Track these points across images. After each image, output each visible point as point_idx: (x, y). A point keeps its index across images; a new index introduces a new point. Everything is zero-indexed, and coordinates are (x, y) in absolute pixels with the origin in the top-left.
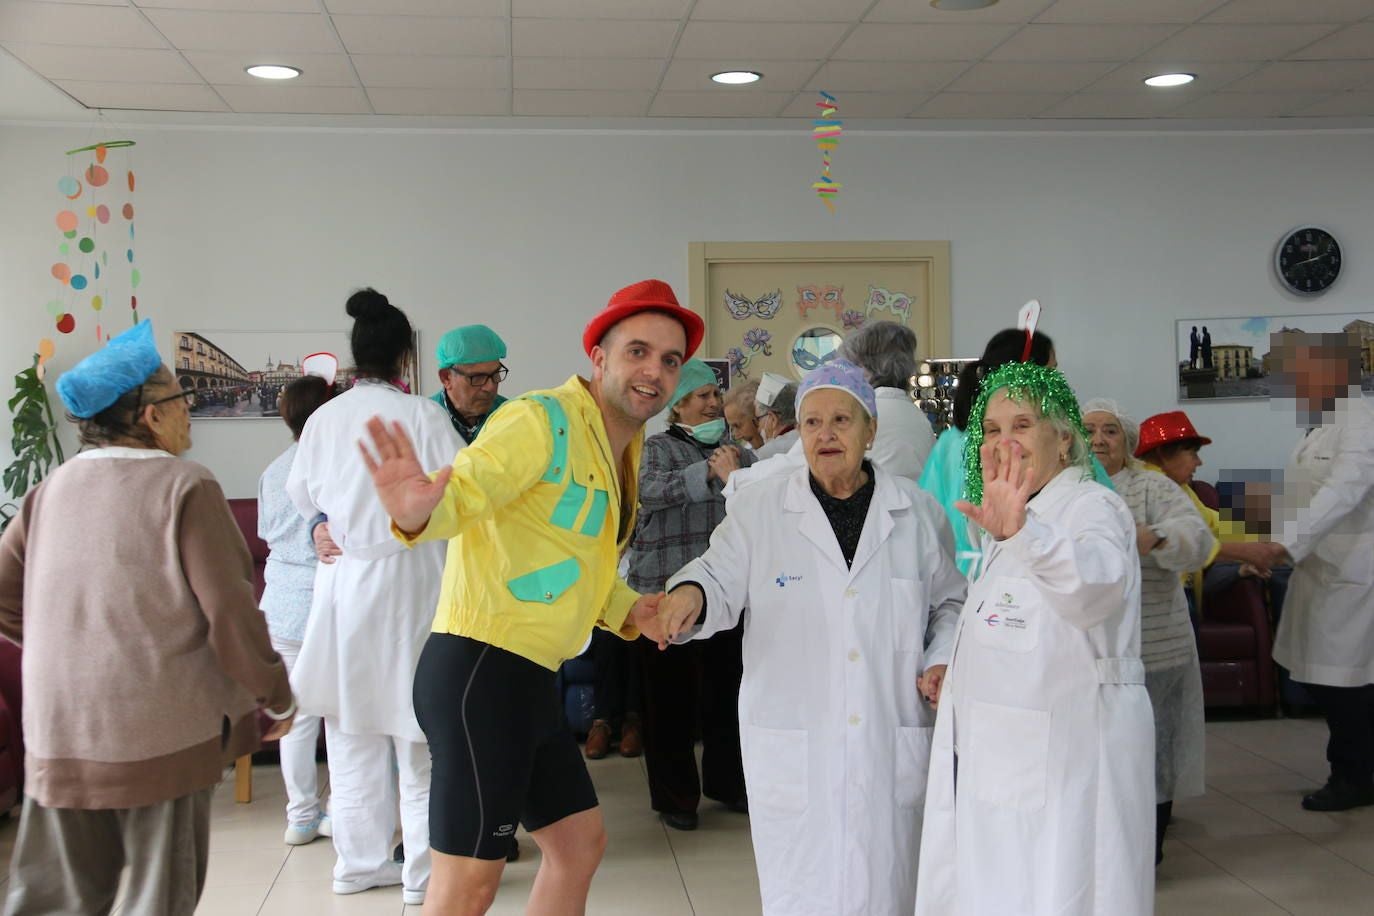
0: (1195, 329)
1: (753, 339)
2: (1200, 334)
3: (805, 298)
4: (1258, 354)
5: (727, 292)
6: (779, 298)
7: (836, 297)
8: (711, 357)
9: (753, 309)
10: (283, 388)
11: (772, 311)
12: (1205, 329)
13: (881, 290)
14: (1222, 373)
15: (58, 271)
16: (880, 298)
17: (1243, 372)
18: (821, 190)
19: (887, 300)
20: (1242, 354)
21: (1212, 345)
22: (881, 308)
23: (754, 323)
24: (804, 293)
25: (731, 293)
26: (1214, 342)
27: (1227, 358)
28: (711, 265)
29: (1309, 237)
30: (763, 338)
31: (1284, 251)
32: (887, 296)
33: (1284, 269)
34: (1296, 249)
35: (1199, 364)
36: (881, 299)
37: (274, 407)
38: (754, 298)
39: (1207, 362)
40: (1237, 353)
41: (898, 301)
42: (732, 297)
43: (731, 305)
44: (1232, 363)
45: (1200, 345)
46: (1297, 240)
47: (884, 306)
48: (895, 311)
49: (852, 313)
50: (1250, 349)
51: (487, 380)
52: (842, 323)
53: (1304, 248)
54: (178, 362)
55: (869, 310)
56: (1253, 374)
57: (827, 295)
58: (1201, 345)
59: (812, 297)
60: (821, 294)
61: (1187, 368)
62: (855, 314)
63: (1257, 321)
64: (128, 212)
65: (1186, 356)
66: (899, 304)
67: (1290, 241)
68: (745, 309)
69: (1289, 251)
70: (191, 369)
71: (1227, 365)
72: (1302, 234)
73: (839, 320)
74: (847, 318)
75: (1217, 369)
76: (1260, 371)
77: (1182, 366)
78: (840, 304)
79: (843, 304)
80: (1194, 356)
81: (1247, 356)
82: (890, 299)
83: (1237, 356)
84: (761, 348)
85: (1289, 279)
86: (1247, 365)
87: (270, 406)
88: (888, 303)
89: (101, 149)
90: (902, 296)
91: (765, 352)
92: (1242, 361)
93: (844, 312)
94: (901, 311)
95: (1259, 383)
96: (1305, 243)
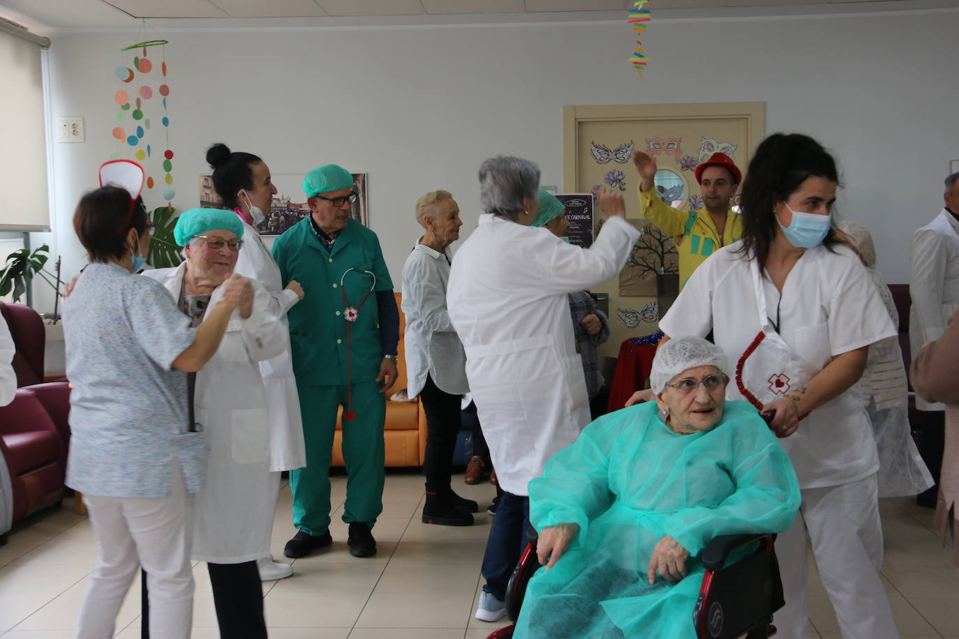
1: (612, 178)
3: (652, 146)
5: (593, 143)
6: (631, 147)
7: (675, 146)
8: (579, 192)
9: (612, 156)
10: (273, 214)
11: (626, 158)
13: (712, 141)
15: (117, 133)
16: (710, 147)
18: (635, 63)
19: (715, 147)
22: (711, 154)
23: (612, 166)
24: (651, 143)
25: (596, 143)
28: (580, 123)
30: (620, 177)
32: (715, 144)
37: (267, 228)
38: (612, 147)
41: (723, 148)
42: (596, 147)
43: (595, 153)
47: (713, 152)
49: (688, 157)
51: (344, 202)
52: (680, 166)
54: (202, 197)
55: (701, 155)
57: (669, 144)
59: (657, 146)
60: (664, 144)
62: (689, 160)
64: (164, 90)
66: (725, 150)
68: (606, 156)
70: (211, 201)
73: (677, 164)
74: (683, 162)
78: (678, 151)
79: (681, 151)
82: (718, 147)
84: (618, 185)
87: (264, 228)
88: (716, 150)
89: (144, 45)
90: (727, 145)
91: (620, 189)
93: (682, 158)
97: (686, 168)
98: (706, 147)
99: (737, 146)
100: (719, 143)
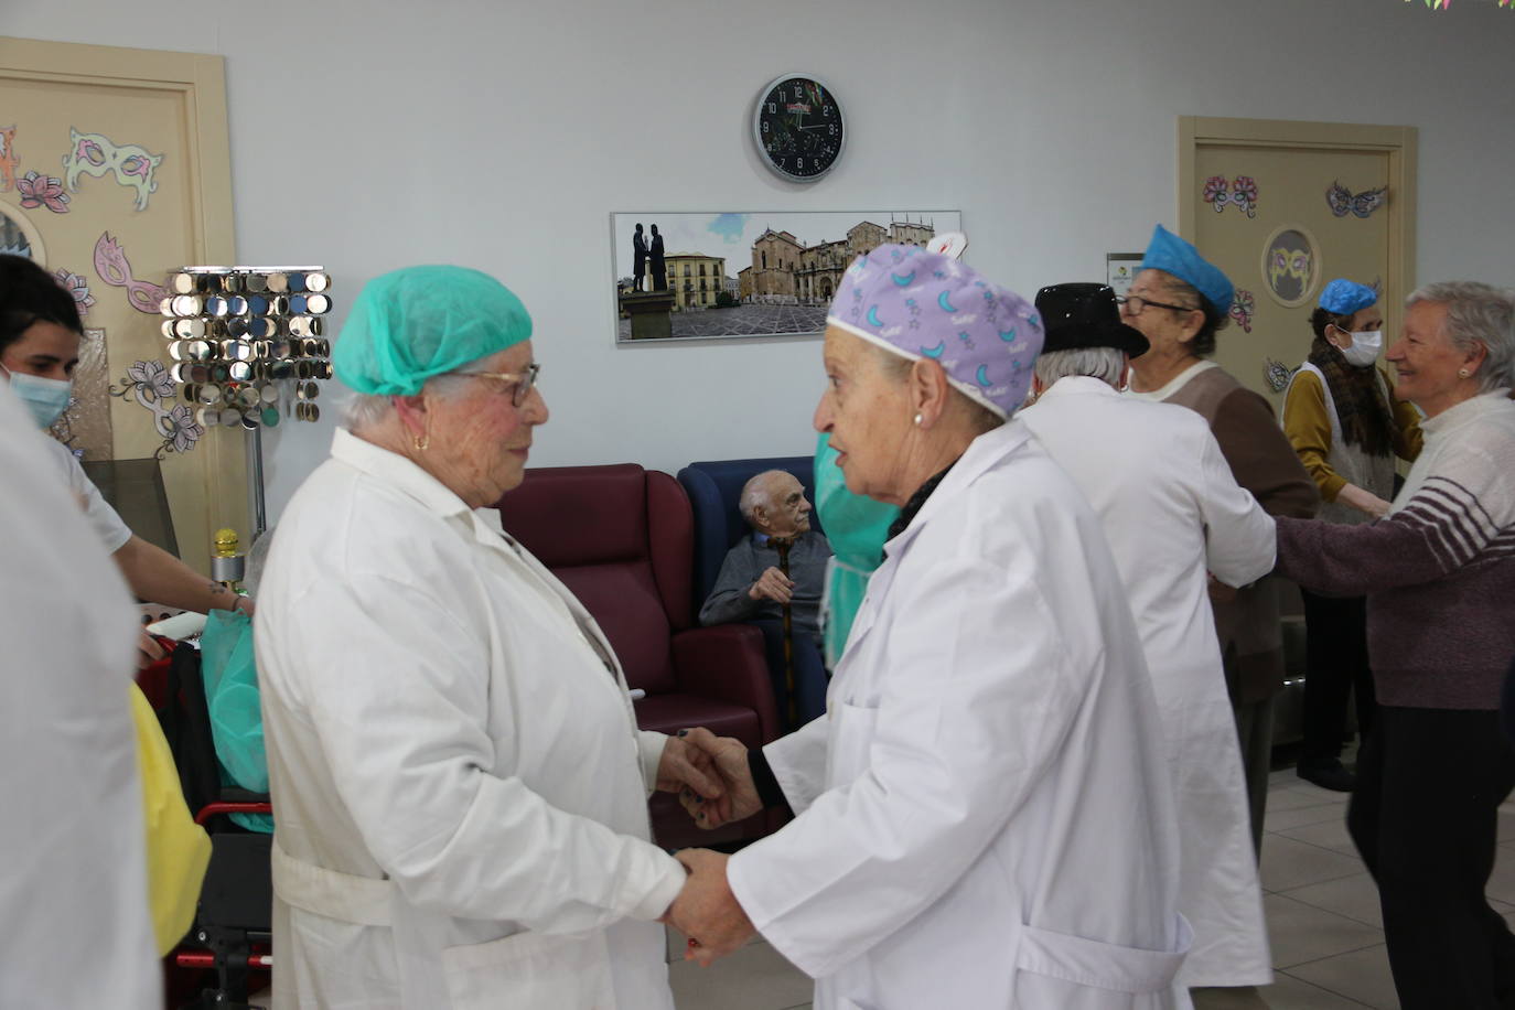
0: (639, 227)
2: (648, 235)
4: (732, 271)
7: (1, 145)
12: (654, 229)
13: (97, 140)
14: (681, 298)
16: (94, 154)
17: (711, 298)
19: (108, 157)
20: (709, 268)
21: (665, 255)
22: (98, 171)
26: (669, 250)
27: (688, 275)
29: (798, 91)
31: (765, 109)
32: (108, 149)
33: (766, 139)
34: (782, 109)
35: (647, 284)
36: (96, 155)
39: (659, 282)
40: (702, 267)
41: (128, 160)
44: (696, 283)
45: (648, 254)
46: (783, 95)
47: (102, 169)
48: (124, 179)
49: (39, 177)
50: (721, 261)
52: (16, 196)
53: (792, 109)
55: (72, 174)
56: (726, 301)
58: (650, 254)
61: (630, 290)
62: (43, 182)
63: (729, 219)
65: (627, 271)
66: (132, 165)
67: (773, 97)
69: (771, 111)
71: (688, 287)
72: (789, 86)
73: (7, 190)
74: (26, 187)
75: (673, 293)
76: (736, 298)
77: (621, 287)
78: (11, 159)
79: (17, 161)
80: (639, 271)
81: (716, 273)
82: (115, 156)
83: (703, 273)
85: (772, 155)
86: (717, 287)
88: (110, 162)
90: (138, 152)
92: (710, 281)
93: (20, 173)
94: (137, 180)
95: (735, 315)
96: (793, 100)
97: (34, 203)
98: (83, 152)
99: (163, 156)
100: (119, 147)
